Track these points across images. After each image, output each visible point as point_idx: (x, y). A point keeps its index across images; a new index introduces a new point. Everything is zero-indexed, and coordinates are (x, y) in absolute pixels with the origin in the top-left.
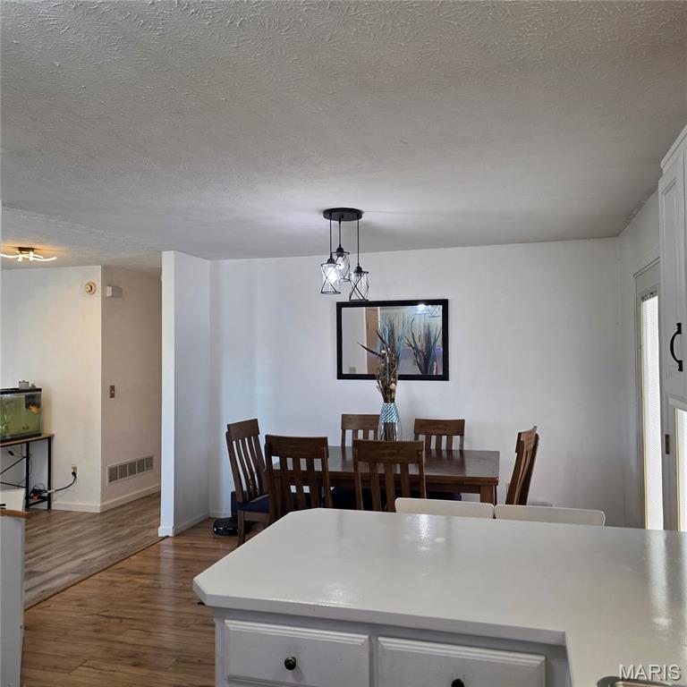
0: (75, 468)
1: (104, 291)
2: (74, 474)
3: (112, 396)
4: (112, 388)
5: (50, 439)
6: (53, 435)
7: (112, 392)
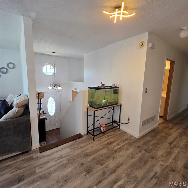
0: (129, 118)
1: (148, 45)
2: (128, 120)
3: (146, 92)
4: (147, 89)
5: (121, 105)
6: (122, 104)
7: (146, 91)
